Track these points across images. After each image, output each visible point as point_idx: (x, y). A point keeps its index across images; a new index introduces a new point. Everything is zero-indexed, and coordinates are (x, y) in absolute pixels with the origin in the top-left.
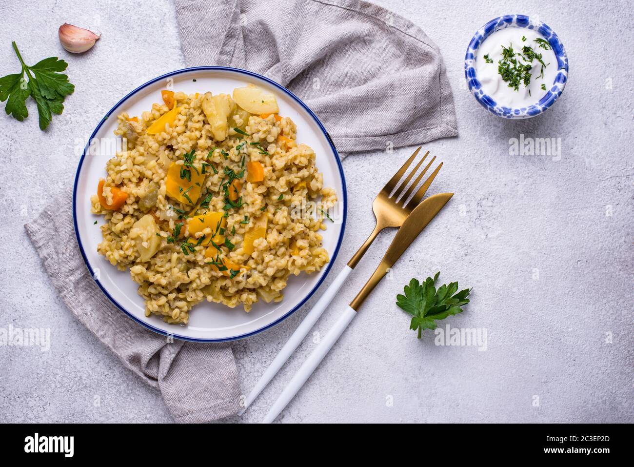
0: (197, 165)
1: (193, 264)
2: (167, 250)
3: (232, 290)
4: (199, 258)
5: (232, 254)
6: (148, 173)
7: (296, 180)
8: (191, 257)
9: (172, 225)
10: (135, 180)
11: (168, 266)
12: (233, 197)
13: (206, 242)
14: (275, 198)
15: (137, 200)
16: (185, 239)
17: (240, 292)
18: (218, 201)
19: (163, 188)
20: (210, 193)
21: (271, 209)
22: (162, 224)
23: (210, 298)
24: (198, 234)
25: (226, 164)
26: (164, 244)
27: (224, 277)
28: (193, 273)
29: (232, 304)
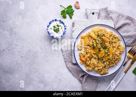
0: (95, 45)
1: (104, 62)
2: (99, 62)
3: (113, 62)
4: (105, 60)
5: (110, 56)
6: (88, 52)
7: (112, 38)
8: (103, 61)
9: (97, 58)
10: (86, 54)
11: (100, 65)
12: (104, 47)
13: (104, 57)
14: (111, 43)
15: (89, 57)
16: (100, 59)
17: (115, 62)
18: (102, 49)
19: (92, 53)
20: (99, 49)
21: (111, 45)
22: (95, 58)
23: (110, 66)
24: (102, 56)
25: (99, 42)
26: (98, 62)
27: (111, 61)
28: (105, 63)
29: (114, 64)
